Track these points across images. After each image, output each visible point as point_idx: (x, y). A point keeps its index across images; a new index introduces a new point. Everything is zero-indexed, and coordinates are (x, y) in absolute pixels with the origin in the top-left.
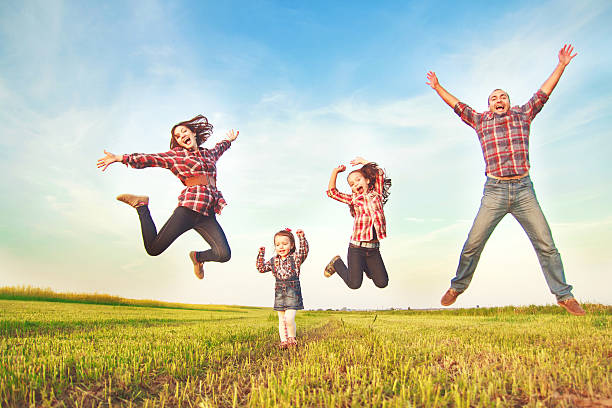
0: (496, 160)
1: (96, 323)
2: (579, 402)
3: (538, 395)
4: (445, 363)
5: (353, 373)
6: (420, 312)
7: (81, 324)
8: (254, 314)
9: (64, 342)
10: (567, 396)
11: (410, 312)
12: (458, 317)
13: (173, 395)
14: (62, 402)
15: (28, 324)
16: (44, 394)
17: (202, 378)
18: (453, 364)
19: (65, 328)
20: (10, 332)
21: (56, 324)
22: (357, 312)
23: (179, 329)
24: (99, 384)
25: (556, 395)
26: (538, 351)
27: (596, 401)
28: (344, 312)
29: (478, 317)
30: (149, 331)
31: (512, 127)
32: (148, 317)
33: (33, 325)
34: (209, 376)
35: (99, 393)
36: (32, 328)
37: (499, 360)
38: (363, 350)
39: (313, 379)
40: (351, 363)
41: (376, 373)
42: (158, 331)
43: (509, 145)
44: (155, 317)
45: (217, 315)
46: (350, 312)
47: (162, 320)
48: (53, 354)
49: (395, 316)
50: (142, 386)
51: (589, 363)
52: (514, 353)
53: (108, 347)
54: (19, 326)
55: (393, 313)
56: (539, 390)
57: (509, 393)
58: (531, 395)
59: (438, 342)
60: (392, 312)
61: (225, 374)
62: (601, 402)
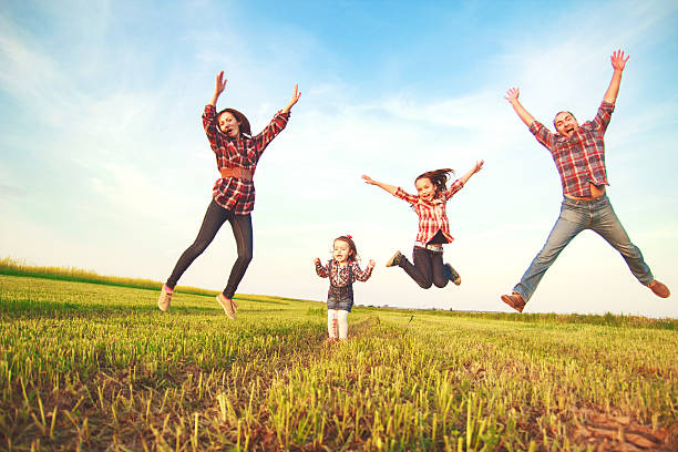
0: (575, 180)
1: (134, 308)
2: (595, 417)
3: (555, 407)
4: (473, 369)
5: (377, 373)
6: (460, 314)
7: (120, 308)
8: (294, 306)
9: (99, 325)
10: (584, 410)
11: (452, 313)
12: (498, 322)
13: (196, 385)
14: (85, 387)
15: (67, 305)
16: (68, 379)
17: (228, 369)
18: (480, 370)
19: (103, 312)
20: (49, 313)
21: (94, 307)
22: (398, 310)
23: (216, 318)
24: (125, 371)
25: (574, 409)
26: (568, 363)
27: (611, 417)
28: (386, 309)
29: (517, 323)
30: (185, 319)
31: (586, 146)
32: (187, 305)
33: (72, 306)
34: (235, 369)
35: (124, 380)
36: (71, 310)
37: (527, 369)
38: (393, 351)
39: (336, 378)
40: (379, 364)
41: (399, 376)
42: (194, 319)
43: (586, 164)
44: (195, 305)
45: (257, 306)
46: (392, 310)
47: (202, 309)
48: (87, 338)
49: (436, 317)
50: (167, 375)
51: (617, 378)
52: (543, 363)
53: (142, 333)
54: (58, 306)
55: (435, 314)
56: (557, 403)
57: (528, 404)
58: (549, 408)
59: (470, 347)
60: (434, 312)
61: (252, 368)
62: (616, 418)
